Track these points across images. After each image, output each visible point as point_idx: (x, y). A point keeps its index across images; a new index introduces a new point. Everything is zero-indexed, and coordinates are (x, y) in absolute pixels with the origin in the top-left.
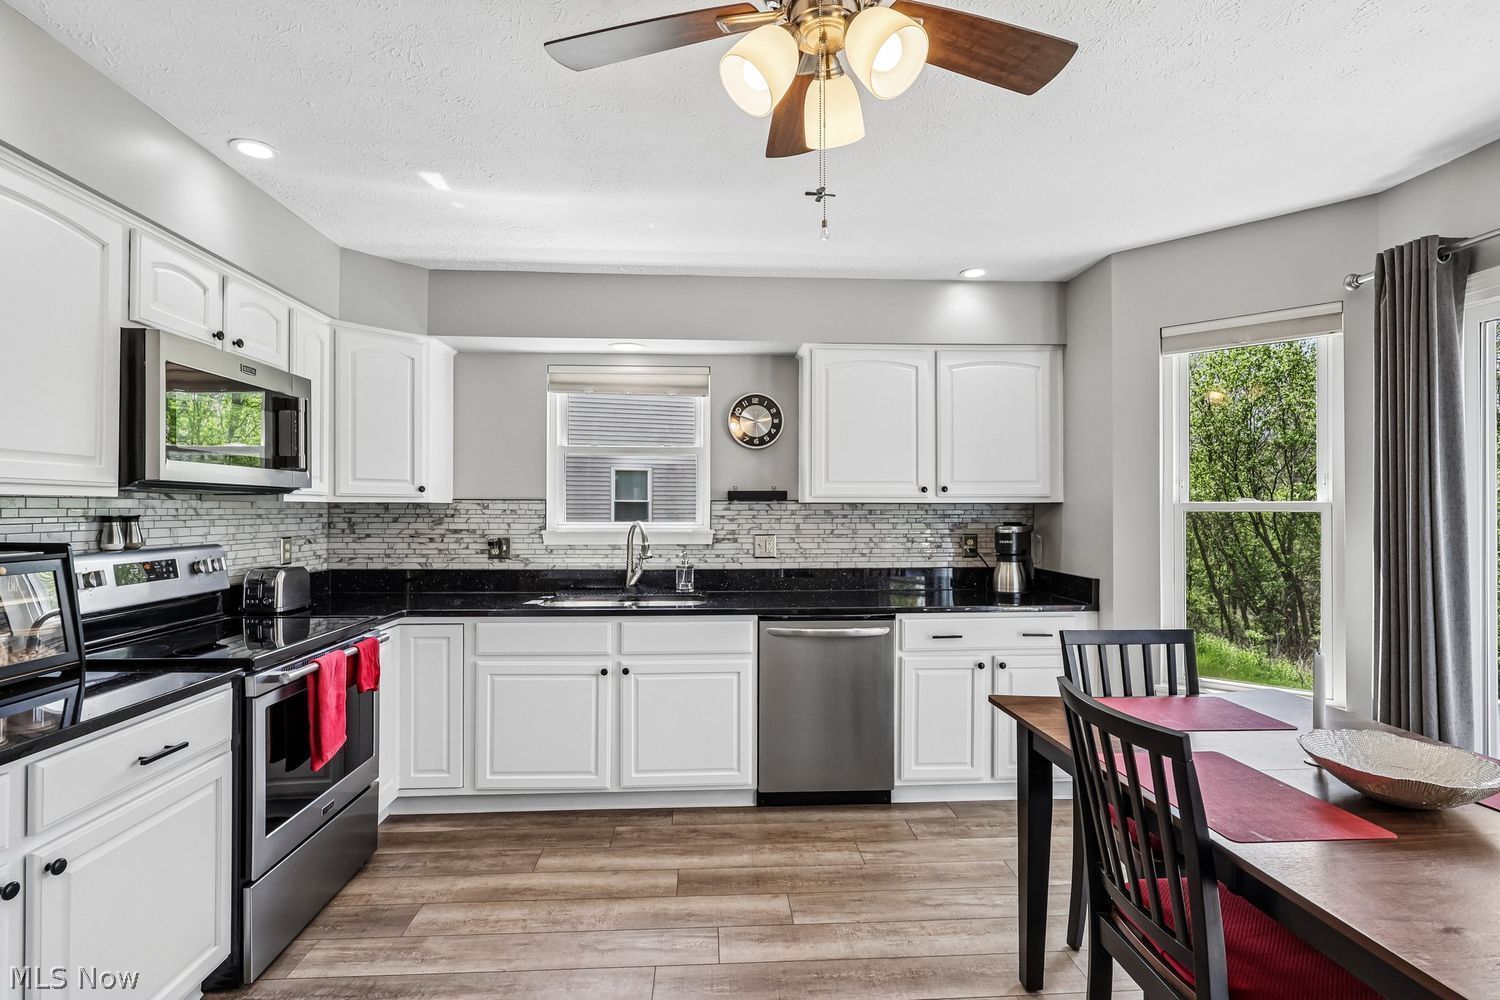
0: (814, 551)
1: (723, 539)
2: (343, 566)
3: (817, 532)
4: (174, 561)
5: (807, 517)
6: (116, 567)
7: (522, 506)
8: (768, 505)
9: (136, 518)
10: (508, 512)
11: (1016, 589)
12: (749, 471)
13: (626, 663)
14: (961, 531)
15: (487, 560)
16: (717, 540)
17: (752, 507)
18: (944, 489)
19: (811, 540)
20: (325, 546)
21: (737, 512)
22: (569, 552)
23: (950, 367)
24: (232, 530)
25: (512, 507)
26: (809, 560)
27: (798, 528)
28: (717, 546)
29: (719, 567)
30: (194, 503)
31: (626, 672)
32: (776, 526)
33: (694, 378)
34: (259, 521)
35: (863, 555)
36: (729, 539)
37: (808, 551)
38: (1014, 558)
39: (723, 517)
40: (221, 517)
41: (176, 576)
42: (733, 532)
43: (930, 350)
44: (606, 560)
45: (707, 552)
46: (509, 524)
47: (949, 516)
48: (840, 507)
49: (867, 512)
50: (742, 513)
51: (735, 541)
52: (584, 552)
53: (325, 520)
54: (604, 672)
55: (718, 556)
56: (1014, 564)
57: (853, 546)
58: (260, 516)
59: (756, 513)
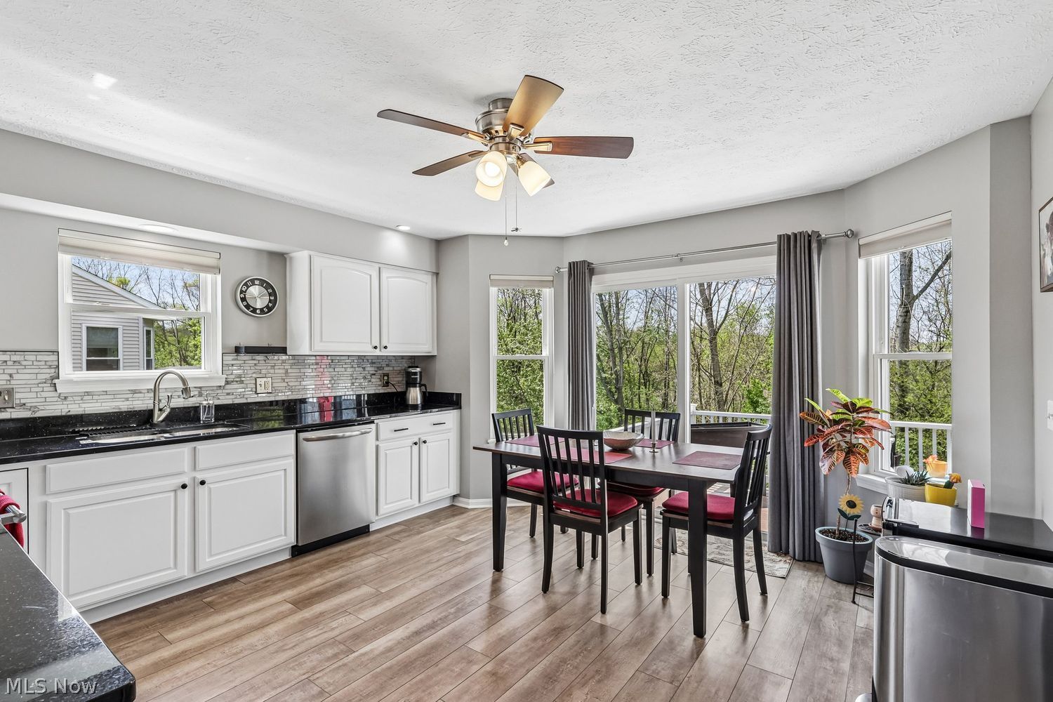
0: (297, 387)
1: (232, 382)
3: (300, 374)
5: (294, 364)
7: (28, 357)
8: (266, 357)
10: (10, 363)
11: (419, 402)
12: (250, 331)
13: (200, 477)
14: (381, 372)
16: (227, 383)
17: (254, 358)
18: (385, 347)
19: (295, 380)
21: (243, 362)
22: (85, 398)
23: (388, 278)
25: (15, 358)
26: (294, 393)
27: (287, 372)
28: (228, 387)
29: (230, 402)
31: (203, 483)
32: (272, 371)
33: (210, 260)
35: (329, 388)
36: (237, 381)
37: (293, 388)
38: (418, 385)
39: (233, 365)
42: (240, 376)
43: (377, 266)
44: (127, 403)
45: (220, 391)
46: (11, 375)
47: (374, 363)
49: (330, 361)
50: (246, 362)
51: (242, 382)
54: (184, 486)
55: (228, 394)
56: (418, 388)
57: (321, 383)
59: (257, 362)
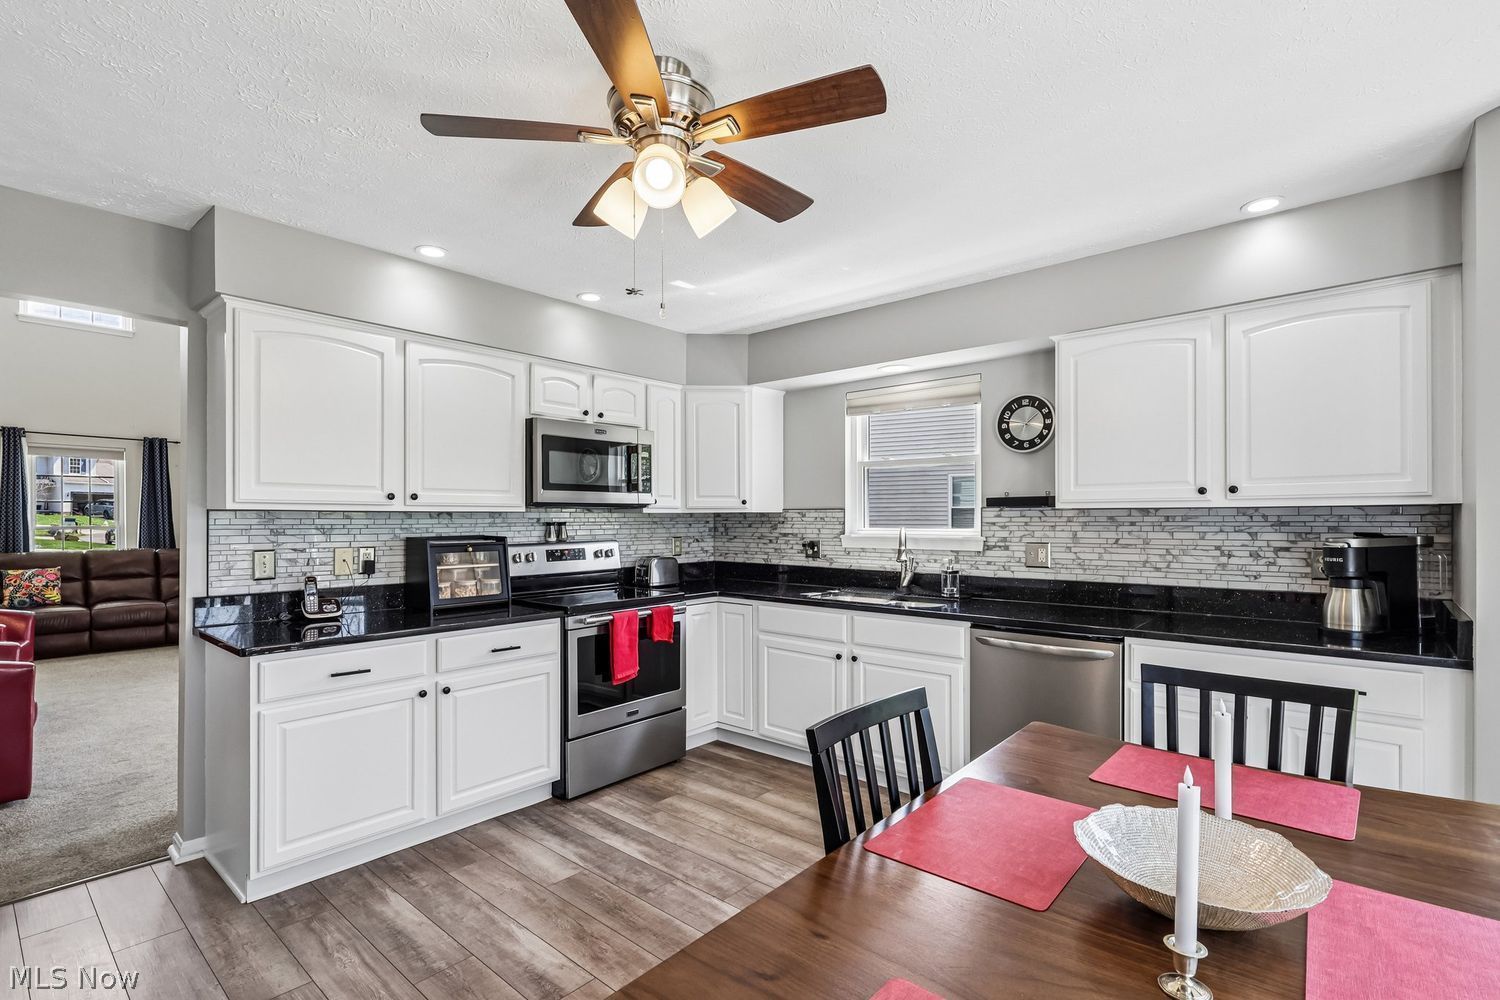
0: (1094, 563)
1: (995, 547)
2: (721, 559)
3: (1099, 541)
4: (583, 549)
5: (1085, 524)
6: (547, 551)
7: (829, 514)
8: (1042, 511)
9: (564, 523)
10: (818, 519)
12: (1015, 474)
13: (859, 652)
14: (1310, 544)
15: (804, 558)
16: (987, 547)
17: (1024, 513)
18: (1234, 490)
19: (1090, 550)
20: (712, 544)
21: (1008, 520)
22: (861, 555)
23: (1246, 332)
24: (634, 532)
25: (821, 515)
26: (1088, 572)
27: (1075, 536)
28: (988, 553)
29: (990, 574)
30: (606, 515)
31: (855, 659)
32: (1051, 534)
33: (969, 386)
34: (654, 526)
35: (1158, 569)
36: (1000, 547)
37: (1087, 562)
38: (1354, 582)
39: (994, 524)
40: (625, 523)
41: (584, 558)
42: (1004, 539)
43: (1216, 317)
45: (978, 559)
46: (819, 529)
47: (1287, 524)
48: (1126, 513)
49: (1162, 519)
50: (1013, 520)
51: (1007, 548)
52: (873, 554)
53: (712, 526)
54: (839, 657)
55: (989, 563)
56: (1355, 593)
57: (1144, 558)
58: (655, 523)
59: (1028, 520)
